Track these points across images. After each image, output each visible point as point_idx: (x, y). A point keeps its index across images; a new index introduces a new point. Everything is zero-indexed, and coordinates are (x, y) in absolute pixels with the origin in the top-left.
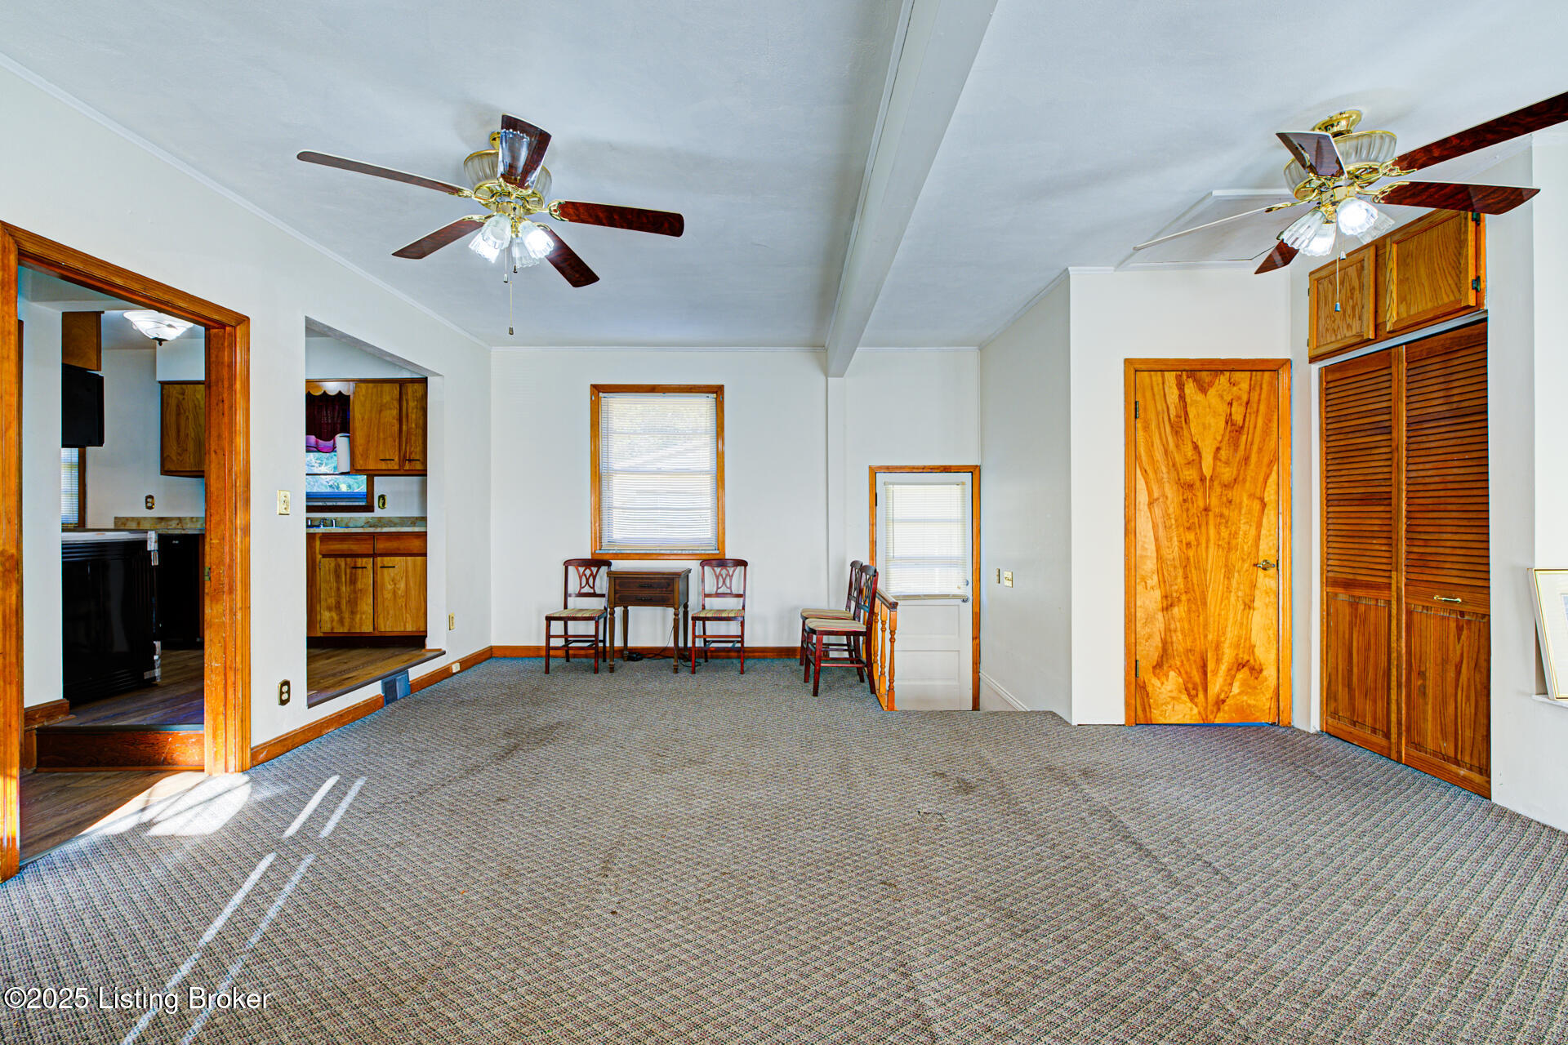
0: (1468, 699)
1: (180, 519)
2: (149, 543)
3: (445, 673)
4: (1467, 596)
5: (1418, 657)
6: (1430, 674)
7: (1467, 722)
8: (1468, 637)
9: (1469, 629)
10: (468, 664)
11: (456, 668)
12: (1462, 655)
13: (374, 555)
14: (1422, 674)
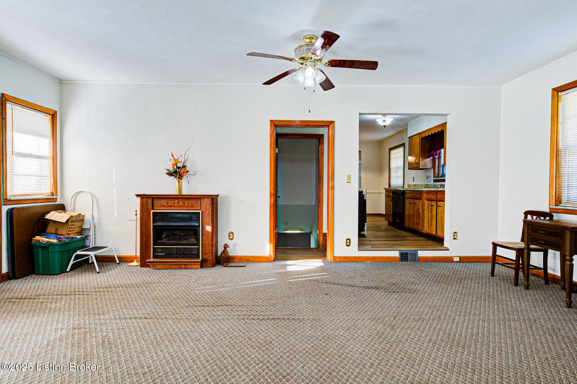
1: (417, 185)
2: (363, 192)
3: (449, 260)
10: (463, 260)
11: (456, 259)
13: (437, 201)
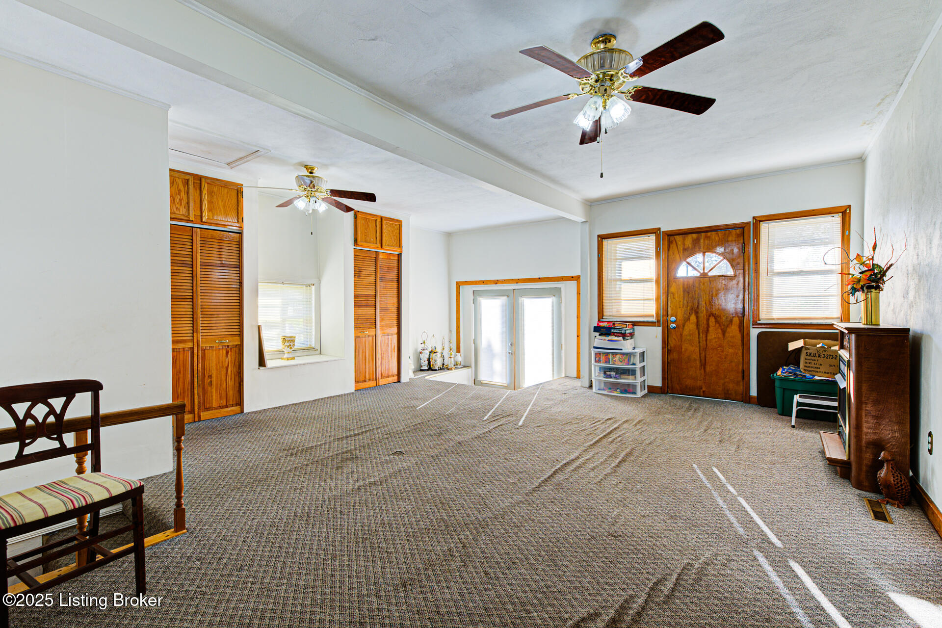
0: (231, 379)
4: (230, 339)
5: (208, 369)
6: (214, 376)
7: (231, 389)
8: (231, 355)
9: (231, 352)
12: (228, 363)
14: (210, 377)
